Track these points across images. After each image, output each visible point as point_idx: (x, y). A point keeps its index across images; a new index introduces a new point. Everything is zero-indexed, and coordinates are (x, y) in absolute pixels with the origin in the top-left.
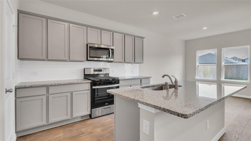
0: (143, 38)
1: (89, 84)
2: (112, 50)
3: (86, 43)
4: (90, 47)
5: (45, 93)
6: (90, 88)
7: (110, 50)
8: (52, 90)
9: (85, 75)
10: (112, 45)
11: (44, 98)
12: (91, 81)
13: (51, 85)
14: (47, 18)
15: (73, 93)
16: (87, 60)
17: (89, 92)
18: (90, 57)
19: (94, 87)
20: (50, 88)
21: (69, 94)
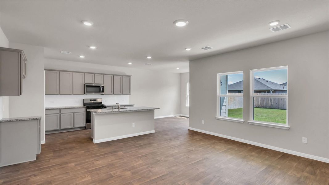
0: (130, 76)
1: (85, 109)
2: (103, 87)
3: (83, 83)
4: (86, 86)
5: (59, 112)
6: (85, 111)
7: (101, 87)
8: (62, 111)
9: (84, 103)
10: (103, 83)
11: (58, 115)
12: (86, 107)
13: (62, 109)
14: (60, 71)
15: (75, 113)
16: (85, 94)
17: (85, 113)
18: (86, 92)
19: (88, 110)
20: (61, 110)
21: (72, 114)
